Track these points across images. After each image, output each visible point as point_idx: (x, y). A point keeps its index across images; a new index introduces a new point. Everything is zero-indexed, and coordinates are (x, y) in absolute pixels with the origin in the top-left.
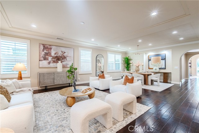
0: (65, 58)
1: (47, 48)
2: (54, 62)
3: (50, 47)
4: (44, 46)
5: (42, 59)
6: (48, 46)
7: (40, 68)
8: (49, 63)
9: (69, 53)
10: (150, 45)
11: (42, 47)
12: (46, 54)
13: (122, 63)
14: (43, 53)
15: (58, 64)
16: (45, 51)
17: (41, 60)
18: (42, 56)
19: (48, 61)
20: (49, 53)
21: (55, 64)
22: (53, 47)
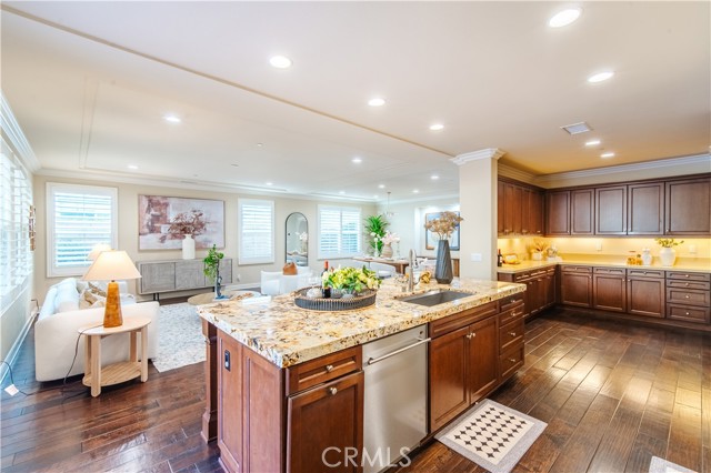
0: (202, 225)
1: (158, 204)
2: (174, 236)
3: (165, 201)
4: (150, 201)
5: (146, 230)
6: (159, 198)
7: (140, 251)
8: (163, 239)
9: (211, 213)
10: (416, 191)
11: (145, 203)
12: (156, 218)
13: (363, 234)
14: (148, 216)
15: (184, 241)
16: (153, 212)
17: (144, 234)
18: (145, 223)
19: (159, 235)
20: (161, 215)
21: (176, 241)
22: (172, 202)
